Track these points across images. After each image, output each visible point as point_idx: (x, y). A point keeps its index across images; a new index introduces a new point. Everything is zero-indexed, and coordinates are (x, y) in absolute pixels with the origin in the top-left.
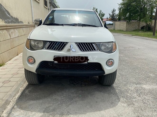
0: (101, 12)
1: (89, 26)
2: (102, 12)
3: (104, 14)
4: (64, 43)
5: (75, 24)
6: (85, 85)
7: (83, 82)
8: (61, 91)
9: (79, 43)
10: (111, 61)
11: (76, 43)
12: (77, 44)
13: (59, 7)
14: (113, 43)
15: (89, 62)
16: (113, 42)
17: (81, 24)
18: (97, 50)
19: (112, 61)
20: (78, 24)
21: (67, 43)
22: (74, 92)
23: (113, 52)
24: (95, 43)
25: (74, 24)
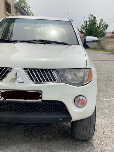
0: (102, 22)
1: (58, 43)
2: (104, 23)
3: (107, 25)
4: (6, 68)
5: (35, 40)
6: (48, 140)
7: (45, 135)
8: (5, 148)
9: (30, 70)
10: (82, 99)
11: (26, 69)
12: (27, 71)
13: (33, 15)
14: (86, 70)
15: (44, 99)
16: (86, 68)
17: (44, 40)
18: (58, 80)
19: (84, 98)
20: (40, 40)
21: (11, 69)
22: (26, 149)
23: (85, 84)
24: (56, 69)
25: (33, 40)
